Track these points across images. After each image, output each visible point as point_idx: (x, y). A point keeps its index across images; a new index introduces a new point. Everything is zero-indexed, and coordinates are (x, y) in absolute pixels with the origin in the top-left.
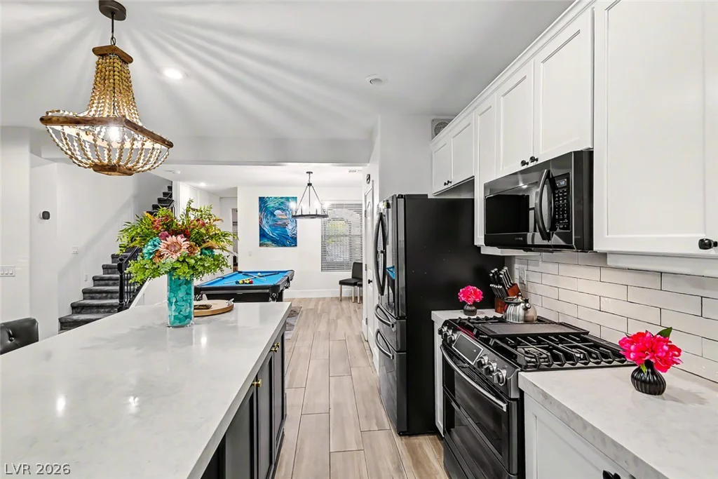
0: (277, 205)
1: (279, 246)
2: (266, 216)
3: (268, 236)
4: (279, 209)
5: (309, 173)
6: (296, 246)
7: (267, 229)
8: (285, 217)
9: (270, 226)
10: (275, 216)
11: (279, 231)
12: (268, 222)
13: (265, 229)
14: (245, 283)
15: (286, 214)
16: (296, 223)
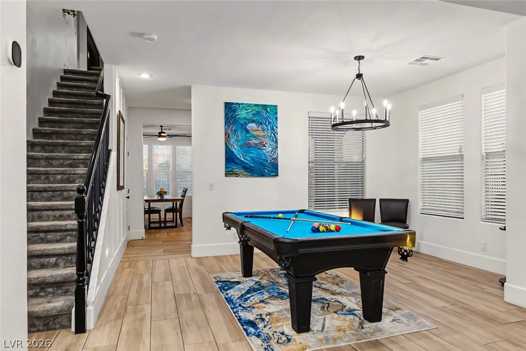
0: (250, 115)
1: (253, 176)
2: (235, 131)
3: (238, 162)
4: (253, 121)
5: (359, 58)
6: (277, 175)
7: (236, 151)
8: (261, 133)
9: (241, 146)
10: (247, 131)
11: (254, 154)
12: (237, 141)
13: (233, 150)
14: (328, 230)
15: (263, 130)
16: (276, 142)
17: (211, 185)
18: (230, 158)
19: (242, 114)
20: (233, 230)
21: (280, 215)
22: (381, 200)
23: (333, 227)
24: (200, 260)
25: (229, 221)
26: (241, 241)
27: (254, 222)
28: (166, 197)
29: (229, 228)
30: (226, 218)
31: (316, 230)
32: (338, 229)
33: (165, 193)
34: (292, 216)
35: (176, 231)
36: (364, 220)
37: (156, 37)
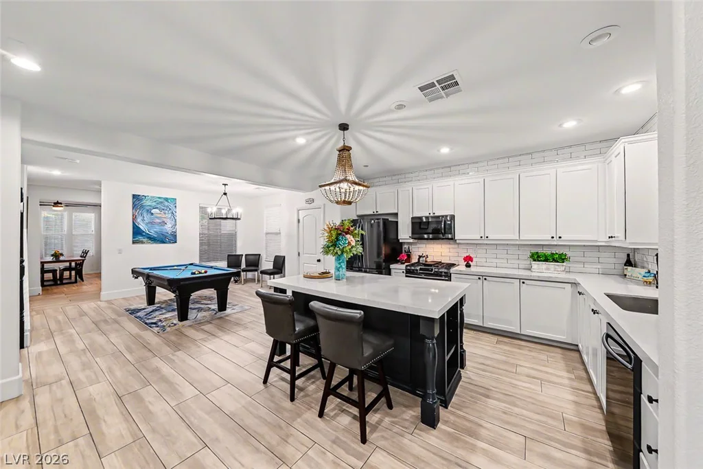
0: (155, 204)
1: (156, 243)
2: (142, 214)
3: (144, 234)
4: (156, 208)
5: (225, 185)
6: (175, 242)
8: (163, 216)
9: (147, 224)
10: (152, 214)
11: (157, 228)
12: (143, 220)
13: (140, 226)
14: (200, 273)
15: (165, 213)
16: (176, 222)
17: (120, 250)
18: (137, 232)
19: (147, 203)
20: (141, 278)
21: (176, 267)
22: (246, 255)
23: (203, 271)
24: (109, 302)
25: (136, 273)
26: (146, 284)
27: (156, 272)
28: (62, 258)
29: (136, 278)
30: (134, 272)
31: (194, 274)
32: (206, 272)
33: (62, 255)
34: (183, 268)
35: (77, 286)
36: (228, 267)
37: (78, 161)
